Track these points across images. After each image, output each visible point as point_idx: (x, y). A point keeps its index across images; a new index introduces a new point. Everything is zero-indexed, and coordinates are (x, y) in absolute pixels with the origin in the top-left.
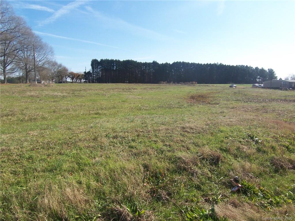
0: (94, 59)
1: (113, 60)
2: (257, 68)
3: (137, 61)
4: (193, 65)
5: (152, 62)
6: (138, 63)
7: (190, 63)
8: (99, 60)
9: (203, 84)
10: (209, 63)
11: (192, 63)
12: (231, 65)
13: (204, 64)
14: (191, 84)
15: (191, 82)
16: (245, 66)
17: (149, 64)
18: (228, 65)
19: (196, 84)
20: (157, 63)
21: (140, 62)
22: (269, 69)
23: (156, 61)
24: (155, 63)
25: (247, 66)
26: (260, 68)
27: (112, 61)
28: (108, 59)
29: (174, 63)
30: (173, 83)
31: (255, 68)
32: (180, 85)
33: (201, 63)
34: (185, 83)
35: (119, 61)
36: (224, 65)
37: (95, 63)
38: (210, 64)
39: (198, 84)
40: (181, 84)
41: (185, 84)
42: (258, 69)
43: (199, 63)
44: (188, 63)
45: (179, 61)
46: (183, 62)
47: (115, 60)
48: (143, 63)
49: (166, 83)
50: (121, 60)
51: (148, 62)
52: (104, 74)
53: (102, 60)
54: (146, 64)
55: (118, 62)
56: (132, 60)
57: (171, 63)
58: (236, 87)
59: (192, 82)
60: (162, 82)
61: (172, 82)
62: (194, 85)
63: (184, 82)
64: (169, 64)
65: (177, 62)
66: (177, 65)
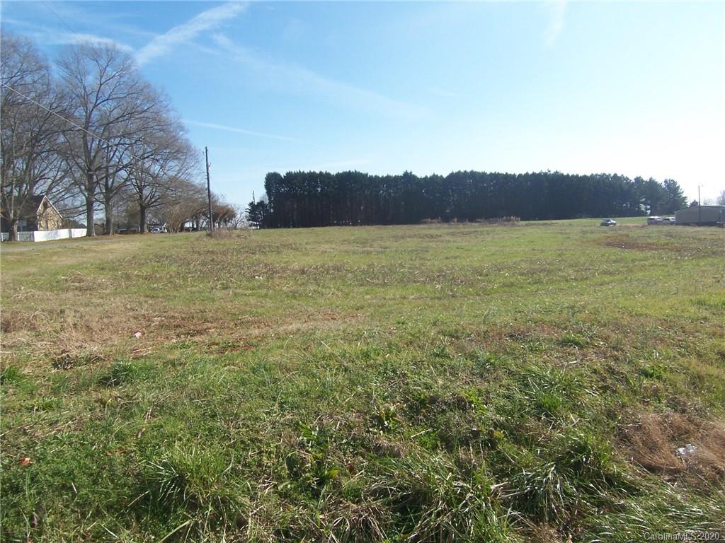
0: (272, 171)
1: (314, 173)
2: (638, 180)
3: (367, 174)
4: (496, 177)
5: (401, 173)
6: (371, 177)
7: (488, 173)
8: (283, 174)
9: (535, 220)
10: (530, 173)
11: (491, 174)
12: (581, 174)
13: (520, 175)
14: (506, 223)
15: (504, 218)
16: (612, 175)
17: (396, 178)
18: (573, 176)
19: (518, 221)
20: (414, 177)
21: (376, 176)
22: (666, 182)
23: (411, 173)
24: (408, 177)
25: (615, 175)
26: (646, 178)
27: (312, 176)
28: (302, 171)
29: (452, 176)
30: (458, 221)
31: (635, 179)
32: (477, 224)
33: (513, 173)
34: (491, 219)
35: (328, 174)
36: (565, 174)
37: (273, 181)
38: (534, 174)
39: (521, 220)
40: (479, 222)
41: (490, 223)
42: (643, 181)
43: (509, 173)
44: (484, 174)
45: (462, 171)
46: (472, 172)
47: (318, 172)
48: (383, 177)
49: (439, 222)
50: (333, 172)
51: (393, 174)
52: (295, 206)
53: (289, 174)
54: (388, 180)
55: (324, 177)
56: (358, 171)
57: (445, 176)
58: (615, 224)
59: (508, 218)
60: (429, 220)
61: (456, 220)
62: (514, 224)
63: (486, 219)
64: (441, 176)
65: (459, 172)
66: (458, 179)
